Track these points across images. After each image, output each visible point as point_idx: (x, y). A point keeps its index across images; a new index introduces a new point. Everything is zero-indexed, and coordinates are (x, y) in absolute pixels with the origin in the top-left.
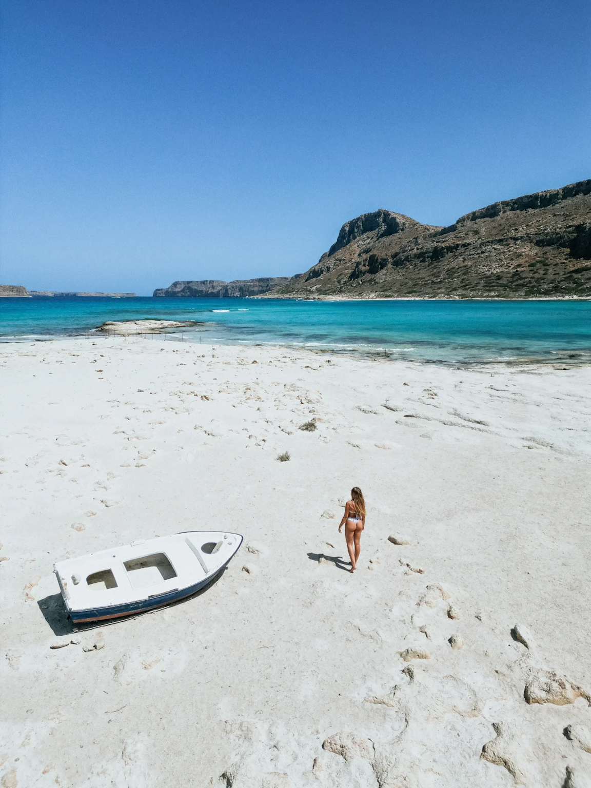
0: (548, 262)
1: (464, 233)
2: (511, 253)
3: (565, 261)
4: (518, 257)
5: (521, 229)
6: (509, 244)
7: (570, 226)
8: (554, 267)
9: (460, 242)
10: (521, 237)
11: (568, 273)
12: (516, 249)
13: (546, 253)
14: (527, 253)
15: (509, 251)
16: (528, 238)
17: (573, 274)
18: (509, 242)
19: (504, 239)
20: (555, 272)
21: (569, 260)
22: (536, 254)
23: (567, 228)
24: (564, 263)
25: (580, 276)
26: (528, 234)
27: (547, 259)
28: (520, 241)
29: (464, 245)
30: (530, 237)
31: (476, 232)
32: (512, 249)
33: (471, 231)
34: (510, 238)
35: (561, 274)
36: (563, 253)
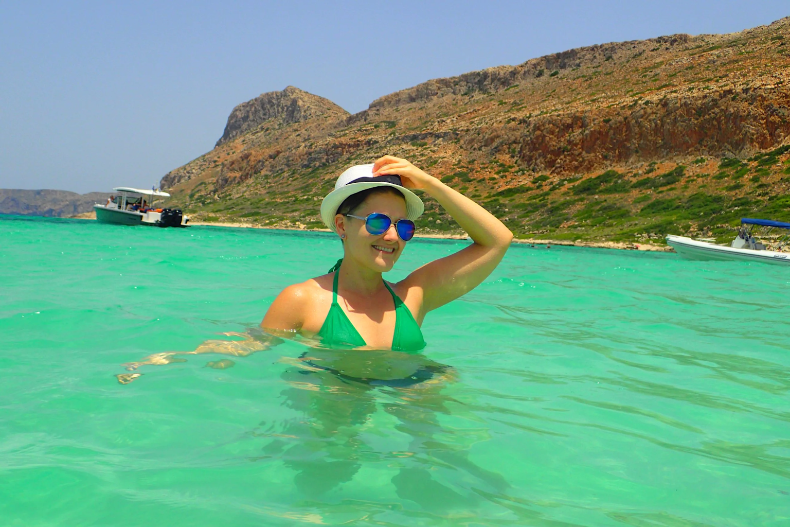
0: (471, 176)
1: (374, 124)
2: (423, 158)
3: (496, 176)
4: (431, 166)
5: (448, 121)
6: (425, 144)
7: (514, 120)
8: (476, 184)
9: (363, 138)
10: (445, 133)
11: (494, 196)
12: (434, 152)
13: (474, 160)
14: (445, 159)
15: (422, 155)
16: (455, 136)
17: (500, 197)
18: (426, 141)
19: (420, 135)
20: (474, 193)
21: (502, 174)
22: (460, 161)
23: (508, 122)
24: (494, 179)
25: (507, 202)
26: (455, 131)
27: (472, 170)
28: (441, 139)
29: (368, 143)
30: (457, 134)
31: (392, 124)
32: (426, 152)
33: (384, 122)
34: (430, 134)
35: (482, 197)
36: (496, 162)
